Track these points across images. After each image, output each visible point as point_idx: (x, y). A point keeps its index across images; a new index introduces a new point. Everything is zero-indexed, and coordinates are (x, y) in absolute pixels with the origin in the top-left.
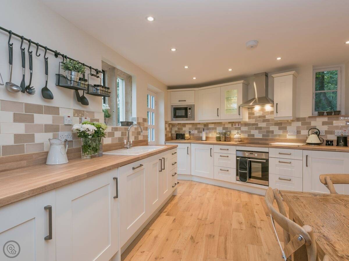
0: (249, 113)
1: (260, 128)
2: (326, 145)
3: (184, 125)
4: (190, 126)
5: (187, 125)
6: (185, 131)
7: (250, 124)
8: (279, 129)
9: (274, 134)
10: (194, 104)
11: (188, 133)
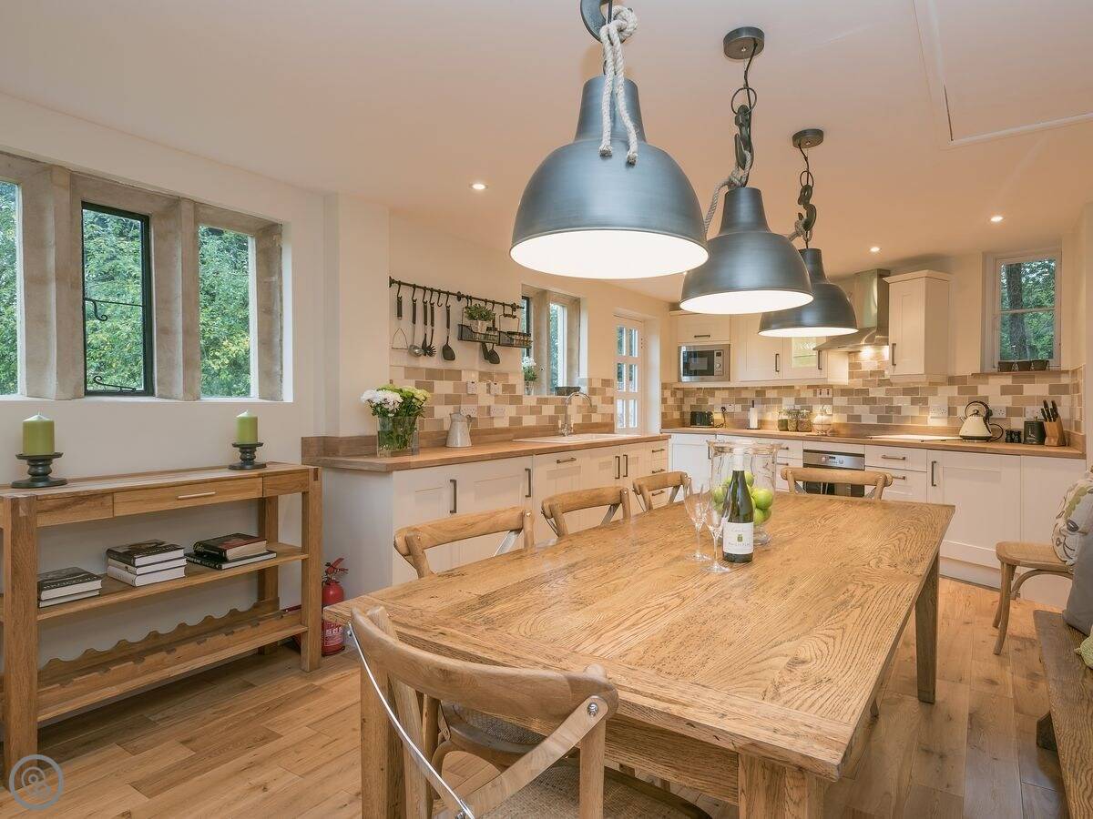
0: (850, 364)
1: (874, 400)
2: (1007, 441)
3: (711, 391)
4: (725, 394)
5: (717, 393)
6: (712, 406)
7: (852, 390)
8: (913, 402)
9: (902, 414)
10: (728, 343)
11: (720, 410)
